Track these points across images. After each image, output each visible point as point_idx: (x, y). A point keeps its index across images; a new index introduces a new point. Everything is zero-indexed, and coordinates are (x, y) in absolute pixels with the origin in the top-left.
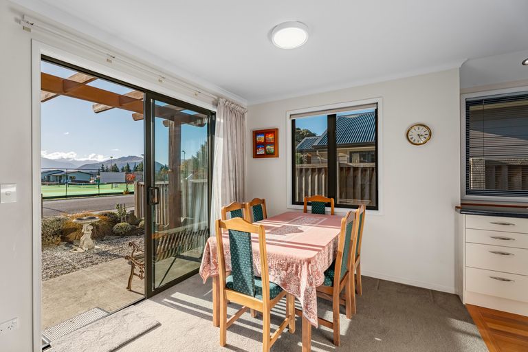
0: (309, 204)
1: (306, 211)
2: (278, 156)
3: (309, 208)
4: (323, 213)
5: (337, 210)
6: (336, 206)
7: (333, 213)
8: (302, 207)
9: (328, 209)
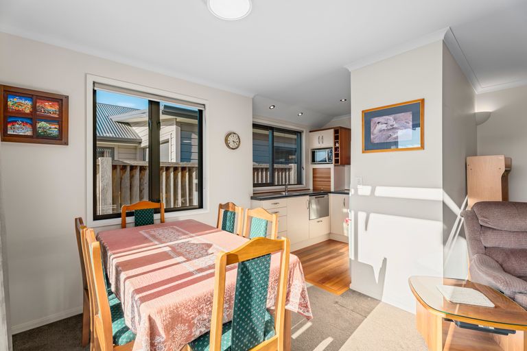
0: (129, 214)
1: (124, 225)
2: (66, 144)
3: (130, 220)
4: (151, 222)
5: (167, 215)
6: (167, 211)
7: (162, 221)
8: (118, 221)
9: (157, 217)
